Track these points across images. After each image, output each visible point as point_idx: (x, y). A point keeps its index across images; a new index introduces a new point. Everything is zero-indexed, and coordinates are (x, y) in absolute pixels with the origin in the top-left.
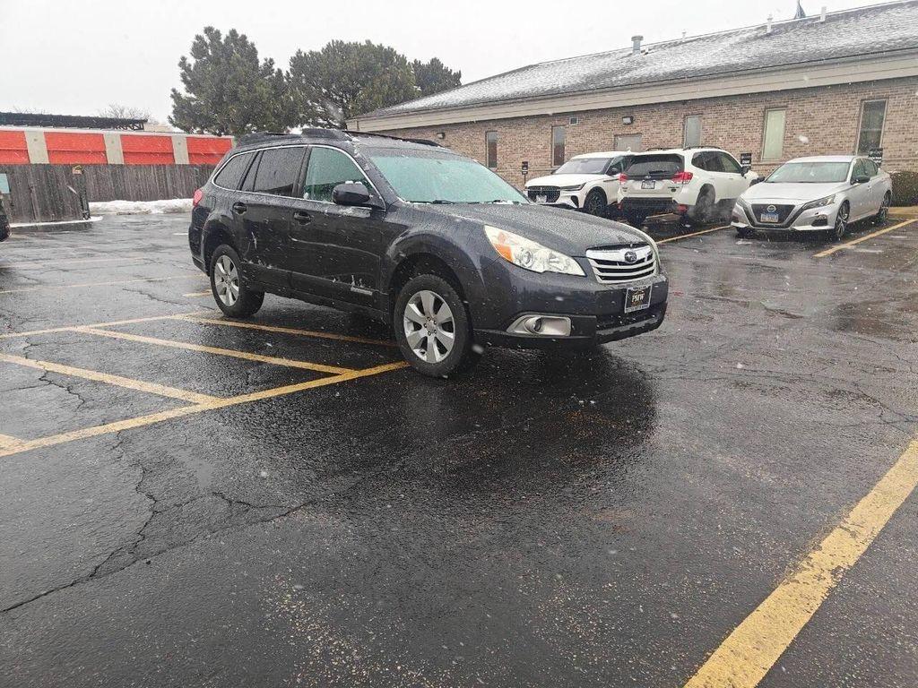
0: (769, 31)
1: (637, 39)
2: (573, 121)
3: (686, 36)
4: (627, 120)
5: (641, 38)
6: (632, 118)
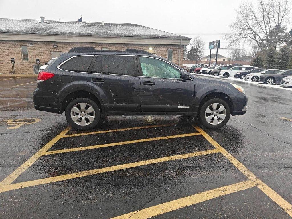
0: (90, 24)
1: (42, 18)
2: (31, 44)
3: (60, 20)
4: (56, 46)
5: (44, 18)
6: (57, 46)
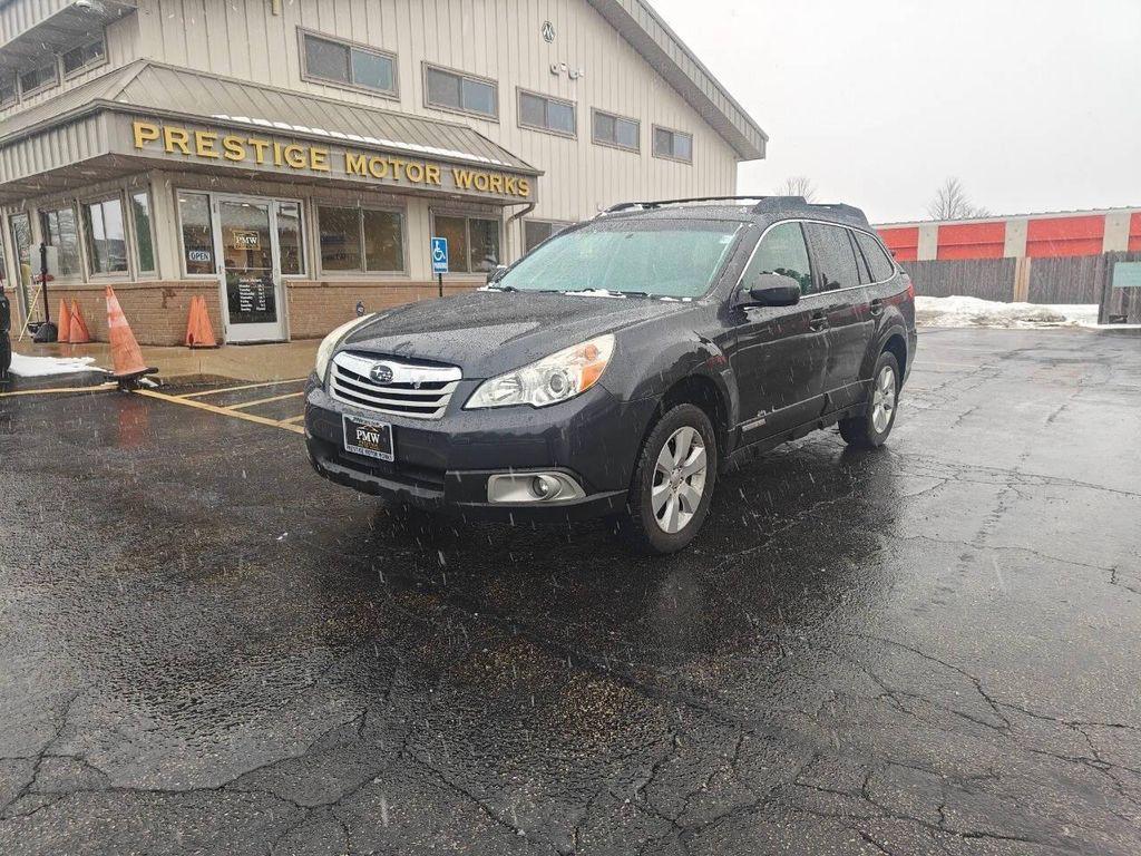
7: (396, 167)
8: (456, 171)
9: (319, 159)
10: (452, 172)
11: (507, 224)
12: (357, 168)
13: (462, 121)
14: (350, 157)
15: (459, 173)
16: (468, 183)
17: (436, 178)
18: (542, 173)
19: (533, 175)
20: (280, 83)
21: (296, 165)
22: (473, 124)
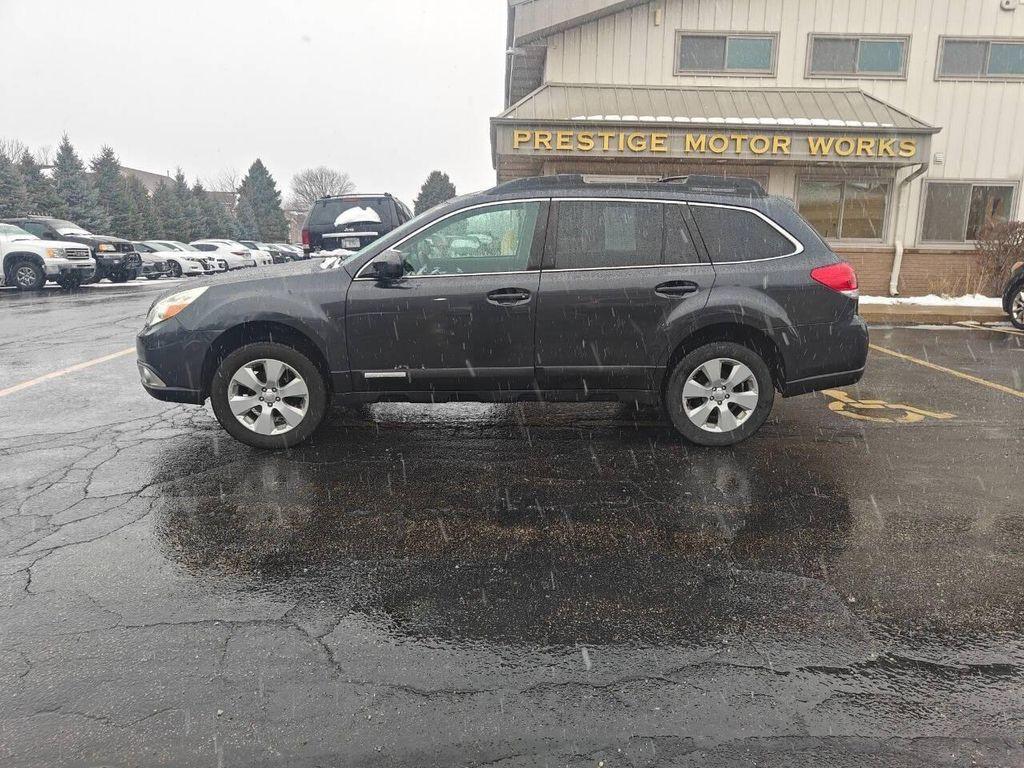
7: (739, 142)
8: (811, 139)
9: (659, 142)
10: (808, 140)
11: (900, 186)
12: (695, 146)
13: (852, 85)
14: (690, 137)
15: (815, 141)
16: (826, 150)
17: (784, 148)
18: (938, 130)
19: (925, 134)
20: (653, 81)
21: (637, 149)
22: (866, 86)
